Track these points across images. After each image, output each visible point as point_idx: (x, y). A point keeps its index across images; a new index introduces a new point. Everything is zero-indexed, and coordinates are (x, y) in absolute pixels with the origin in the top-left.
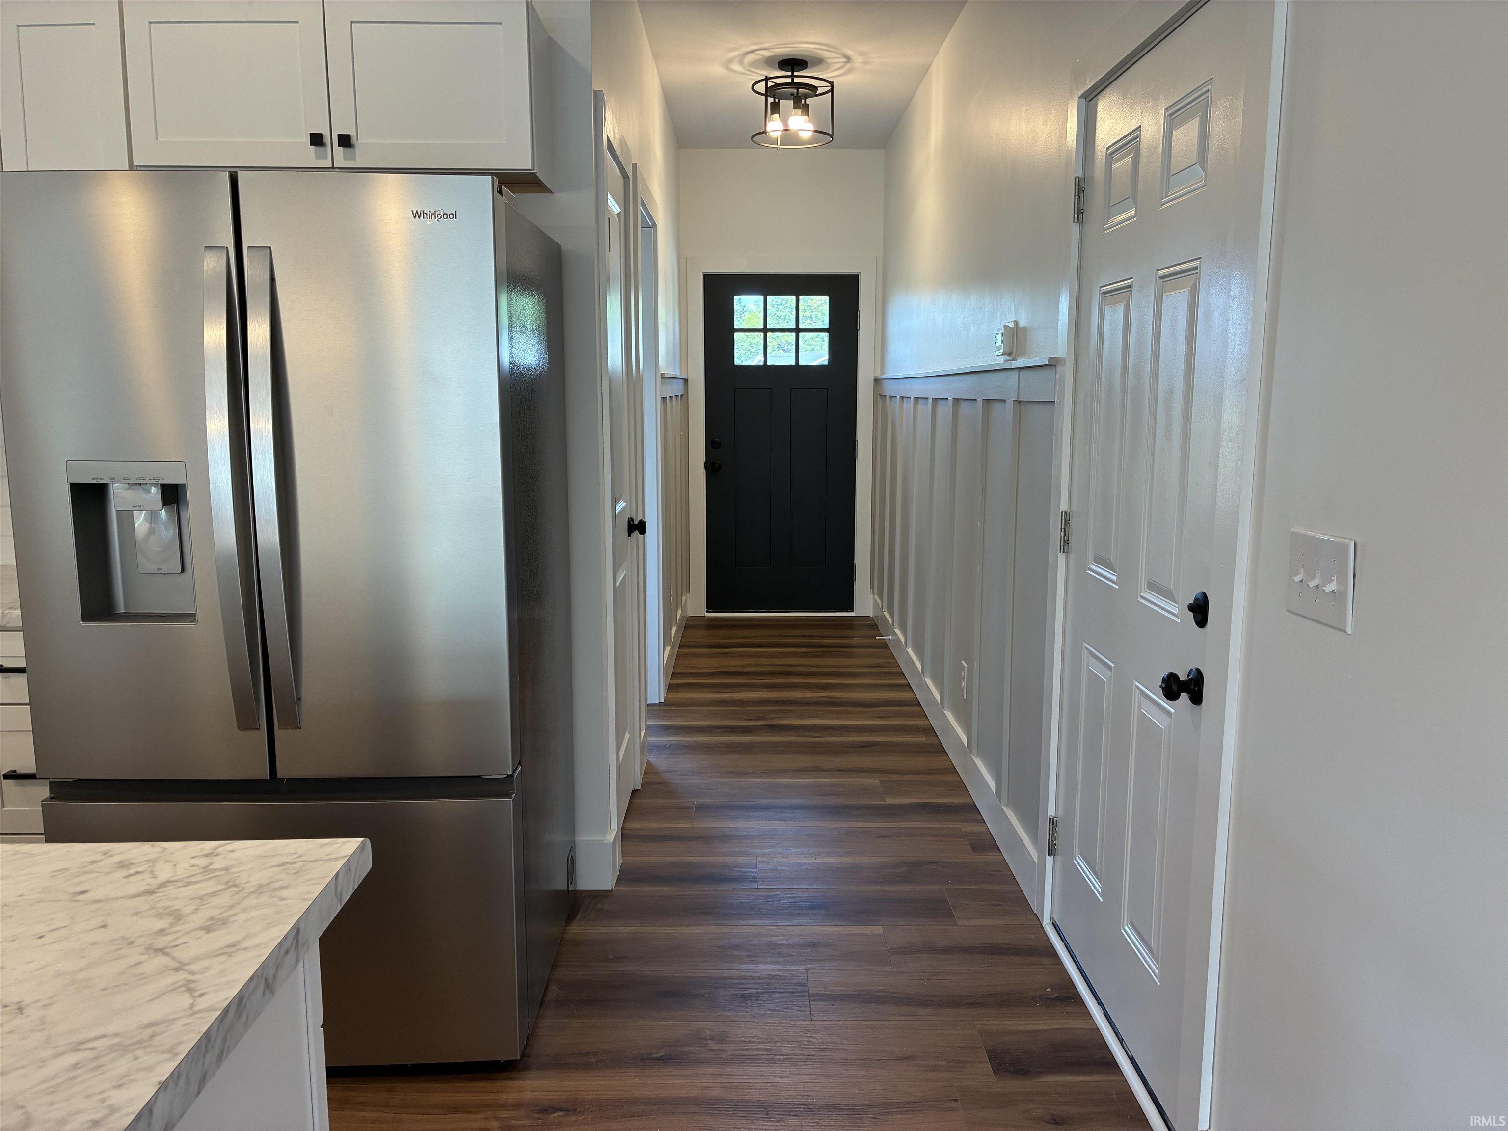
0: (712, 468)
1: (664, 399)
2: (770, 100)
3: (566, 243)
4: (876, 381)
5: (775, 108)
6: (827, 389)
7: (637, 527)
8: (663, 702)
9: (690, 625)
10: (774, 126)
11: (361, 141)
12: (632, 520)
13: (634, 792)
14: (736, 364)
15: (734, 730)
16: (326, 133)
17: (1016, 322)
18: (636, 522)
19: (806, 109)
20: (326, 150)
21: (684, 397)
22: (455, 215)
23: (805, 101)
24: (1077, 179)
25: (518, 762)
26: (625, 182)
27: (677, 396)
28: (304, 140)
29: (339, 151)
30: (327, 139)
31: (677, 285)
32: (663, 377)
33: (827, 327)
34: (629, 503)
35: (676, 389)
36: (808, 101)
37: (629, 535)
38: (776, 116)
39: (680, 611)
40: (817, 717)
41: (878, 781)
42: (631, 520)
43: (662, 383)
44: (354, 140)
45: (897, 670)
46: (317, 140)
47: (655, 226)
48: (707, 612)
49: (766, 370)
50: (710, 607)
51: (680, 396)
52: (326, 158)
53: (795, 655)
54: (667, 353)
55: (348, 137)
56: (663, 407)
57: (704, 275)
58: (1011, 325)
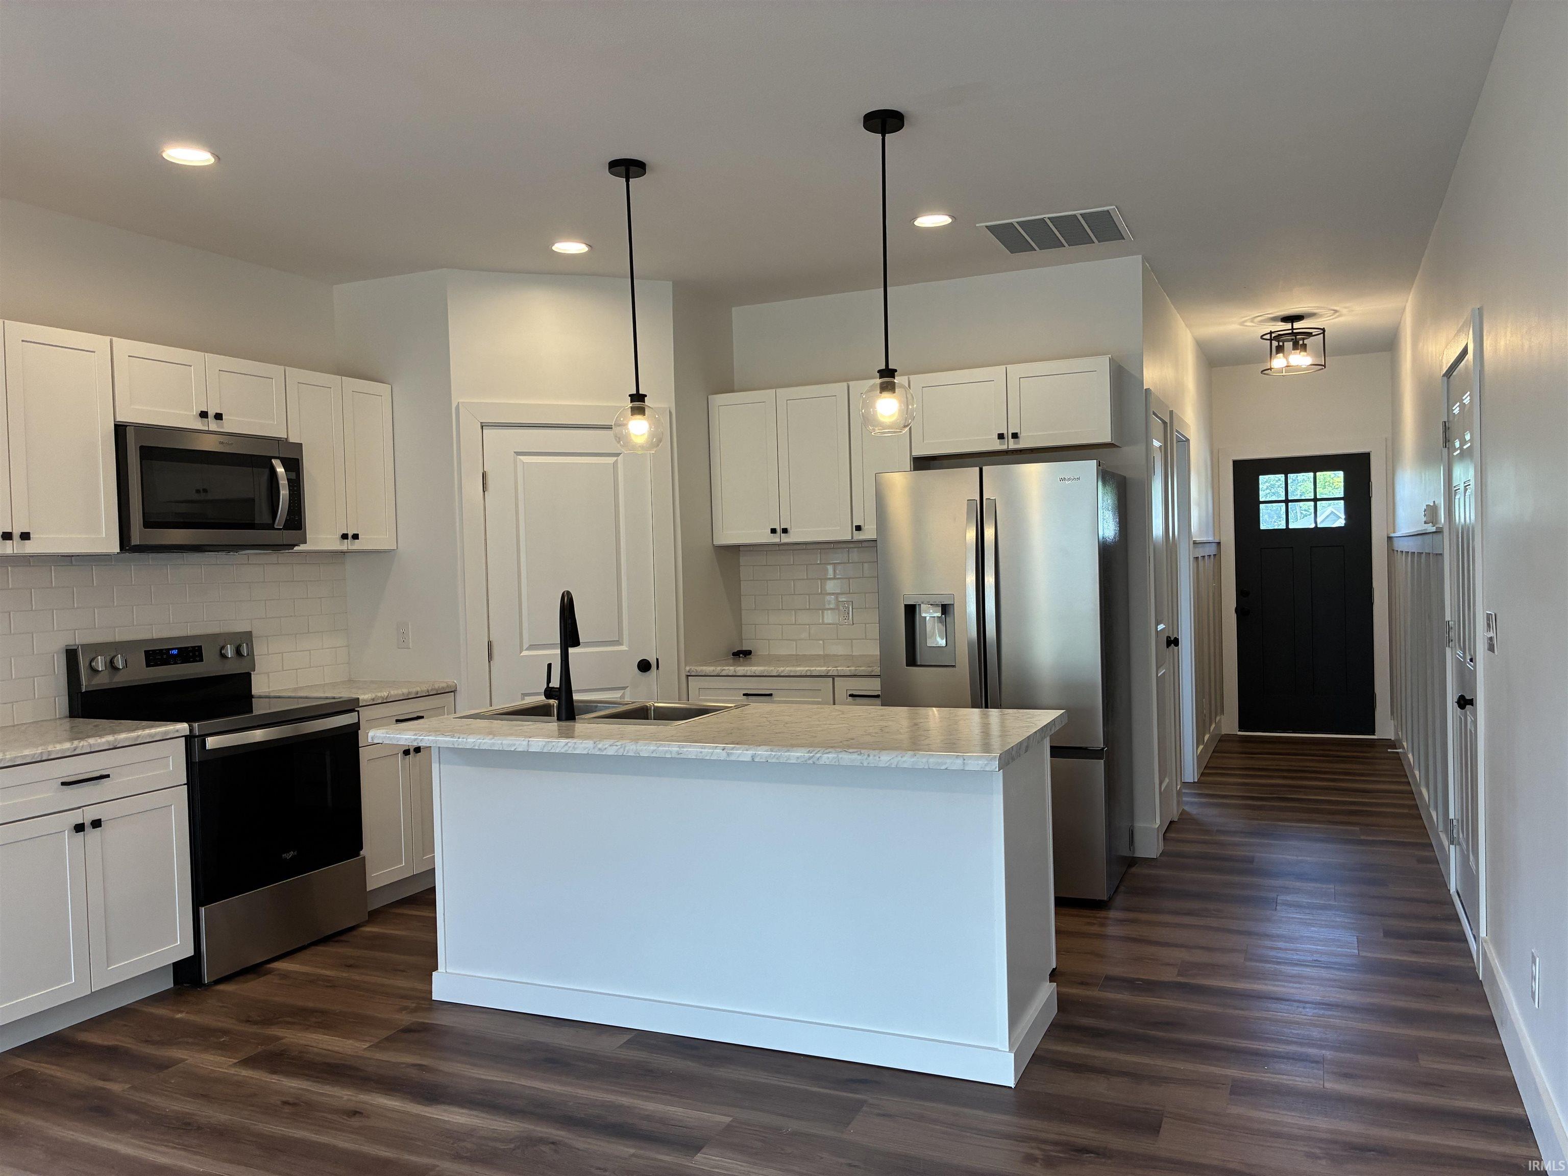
0: (1241, 612)
1: (1197, 558)
2: (1275, 343)
3: (1128, 474)
4: (1390, 539)
5: (1280, 349)
6: (1343, 546)
7: (1173, 642)
8: (1196, 781)
9: (1224, 739)
10: (1278, 362)
11: (1022, 435)
12: (1170, 637)
13: (1171, 822)
14: (1261, 528)
15: (1252, 798)
16: (1005, 432)
17: (1434, 502)
18: (1172, 639)
19: (1304, 347)
20: (1005, 442)
21: (1217, 556)
22: (1079, 479)
23: (1303, 342)
24: (1444, 423)
25: (1106, 742)
26: (1164, 426)
27: (1210, 556)
28: (994, 437)
29: (1011, 441)
30: (1006, 436)
31: (1209, 469)
32: (1195, 543)
33: (1342, 496)
34: (1167, 625)
35: (1211, 550)
36: (1306, 341)
37: (1167, 647)
38: (1281, 355)
39: (1213, 726)
40: (1321, 795)
41: (1358, 829)
42: (1168, 637)
43: (1194, 547)
44: (1019, 435)
45: (1403, 773)
46: (1001, 436)
47: (1188, 440)
48: (1239, 731)
49: (1287, 533)
50: (1242, 727)
51: (1212, 556)
52: (1004, 444)
53: (1312, 761)
54: (1200, 523)
55: (1017, 434)
56: (1195, 565)
57: (1234, 461)
58: (1432, 504)
